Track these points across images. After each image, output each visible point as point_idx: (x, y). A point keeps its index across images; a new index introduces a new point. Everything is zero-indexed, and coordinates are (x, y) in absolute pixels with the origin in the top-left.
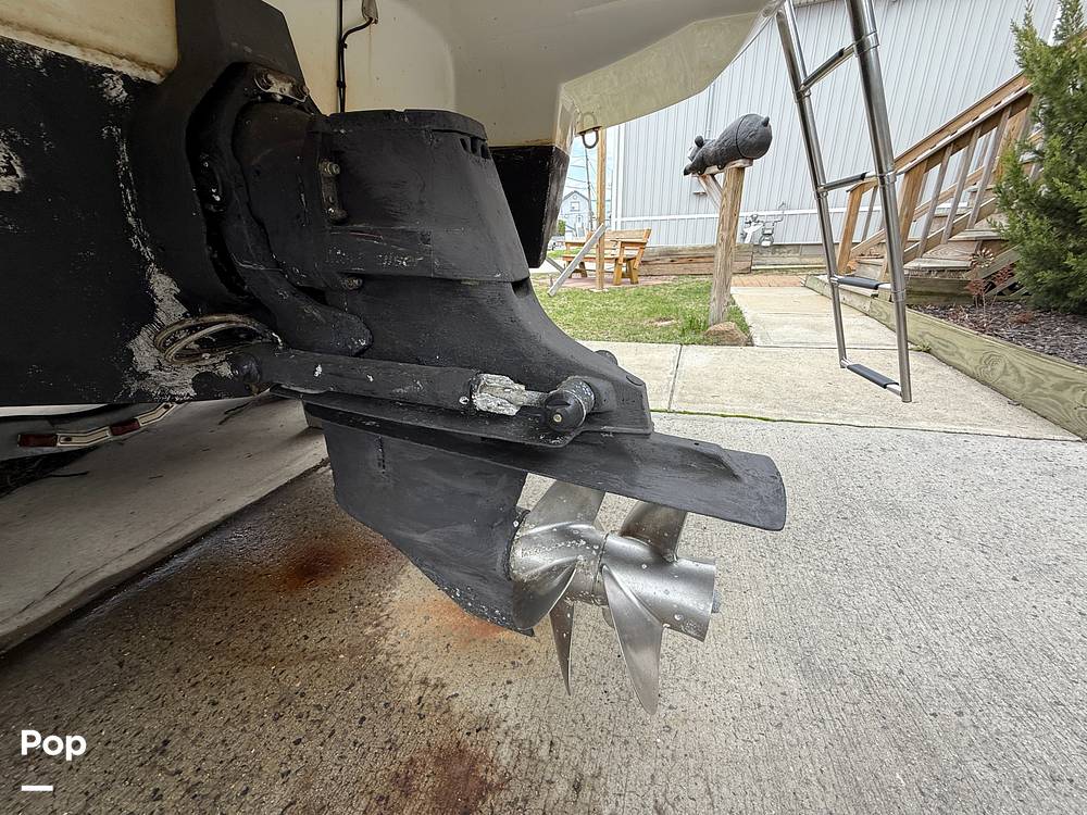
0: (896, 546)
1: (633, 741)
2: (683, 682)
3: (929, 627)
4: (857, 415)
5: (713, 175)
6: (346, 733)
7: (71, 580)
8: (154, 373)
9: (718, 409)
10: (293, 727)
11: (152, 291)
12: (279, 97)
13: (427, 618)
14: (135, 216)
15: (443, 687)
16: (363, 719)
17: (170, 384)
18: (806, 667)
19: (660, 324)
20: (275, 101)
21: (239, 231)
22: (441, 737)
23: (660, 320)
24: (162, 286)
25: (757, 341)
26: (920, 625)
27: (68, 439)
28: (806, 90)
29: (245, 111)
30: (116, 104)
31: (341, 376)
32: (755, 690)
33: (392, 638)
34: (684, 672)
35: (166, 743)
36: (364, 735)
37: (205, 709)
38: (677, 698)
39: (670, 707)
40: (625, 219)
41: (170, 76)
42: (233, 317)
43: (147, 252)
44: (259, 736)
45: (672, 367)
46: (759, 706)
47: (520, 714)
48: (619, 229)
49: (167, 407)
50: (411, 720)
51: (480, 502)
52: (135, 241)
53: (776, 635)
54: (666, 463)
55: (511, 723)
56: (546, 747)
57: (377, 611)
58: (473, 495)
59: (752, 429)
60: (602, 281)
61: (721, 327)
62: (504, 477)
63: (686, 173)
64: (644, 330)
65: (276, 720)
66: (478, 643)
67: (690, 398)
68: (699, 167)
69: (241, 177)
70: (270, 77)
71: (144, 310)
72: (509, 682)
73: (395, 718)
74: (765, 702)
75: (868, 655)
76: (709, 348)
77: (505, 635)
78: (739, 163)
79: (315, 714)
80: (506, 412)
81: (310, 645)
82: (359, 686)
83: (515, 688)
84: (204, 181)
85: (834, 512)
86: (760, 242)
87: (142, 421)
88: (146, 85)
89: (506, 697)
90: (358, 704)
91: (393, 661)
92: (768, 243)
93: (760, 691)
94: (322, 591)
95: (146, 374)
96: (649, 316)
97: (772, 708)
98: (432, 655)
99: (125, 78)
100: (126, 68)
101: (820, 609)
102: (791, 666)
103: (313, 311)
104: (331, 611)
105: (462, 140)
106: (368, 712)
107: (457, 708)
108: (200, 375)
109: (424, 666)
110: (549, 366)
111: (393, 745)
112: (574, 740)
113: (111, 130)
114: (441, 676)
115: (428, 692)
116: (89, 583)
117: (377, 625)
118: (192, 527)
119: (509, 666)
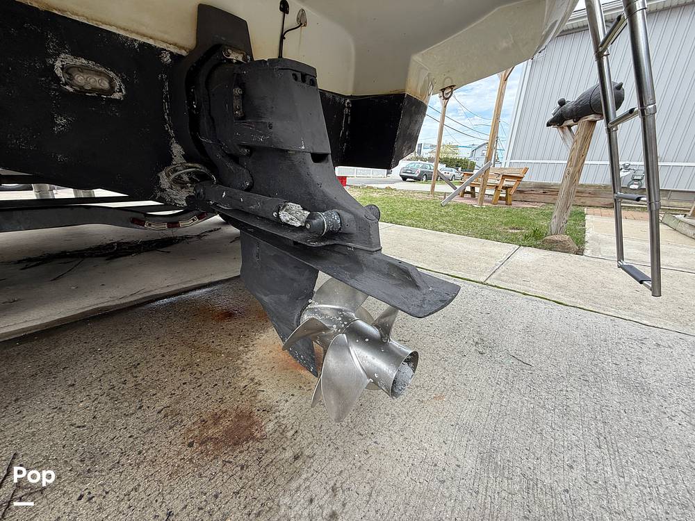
0: (622, 411)
1: (341, 450)
2: (392, 432)
3: (615, 473)
4: (649, 317)
5: (569, 127)
6: (206, 387)
7: (141, 292)
8: (168, 190)
9: (522, 289)
10: (187, 377)
11: (172, 151)
12: (235, 61)
13: (270, 352)
14: (168, 115)
15: (260, 385)
16: (216, 385)
17: (174, 197)
18: (487, 458)
19: (510, 231)
20: (232, 63)
21: (204, 123)
22: (245, 406)
23: (513, 228)
24: (177, 149)
25: (587, 252)
26: (609, 469)
27: (150, 225)
28: (604, 51)
29: (215, 67)
30: (166, 65)
31: (231, 197)
32: (439, 456)
33: (249, 355)
34: (397, 428)
35: (138, 364)
36: (213, 392)
37: (159, 357)
38: (383, 440)
39: (375, 442)
40: (512, 161)
41: (191, 52)
42: (197, 165)
43: (172, 133)
44: (172, 375)
45: (505, 257)
46: (436, 465)
47: (289, 412)
48: (507, 167)
49: (194, 220)
50: (237, 393)
51: (295, 285)
52: (167, 127)
53: (476, 432)
54: (379, 271)
55: (282, 414)
56: (292, 432)
57: (250, 341)
58: (292, 279)
59: (543, 306)
60: (482, 201)
61: (556, 238)
62: (308, 270)
63: (548, 125)
64: (496, 232)
65: (182, 371)
66: (289, 371)
67: (505, 278)
68: (558, 121)
69: (207, 97)
70: (229, 50)
71: (167, 160)
72: (293, 395)
73: (230, 390)
74: (441, 465)
75: (544, 470)
76: (541, 251)
77: (305, 373)
78: (591, 117)
79: (198, 375)
80: (295, 225)
81: (213, 346)
82: (223, 370)
83: (294, 399)
84: (191, 98)
85: (579, 374)
86: (629, 185)
87: (181, 224)
88: (180, 56)
89: (287, 401)
90: (218, 378)
91: (244, 365)
92: (637, 187)
93: (442, 457)
94: (230, 325)
95: (165, 190)
96: (505, 225)
97: (444, 470)
98: (263, 369)
99: (171, 53)
100: (172, 49)
101: (523, 428)
102: (475, 453)
103: (231, 166)
104: (230, 335)
105: (293, 75)
106: (220, 384)
107: (260, 397)
108: (190, 196)
109: (256, 372)
110: (324, 202)
111: (222, 400)
112: (308, 435)
113: (162, 76)
114: (261, 380)
115: (251, 384)
116: (147, 295)
117: (246, 347)
118: (195, 283)
119: (298, 388)
